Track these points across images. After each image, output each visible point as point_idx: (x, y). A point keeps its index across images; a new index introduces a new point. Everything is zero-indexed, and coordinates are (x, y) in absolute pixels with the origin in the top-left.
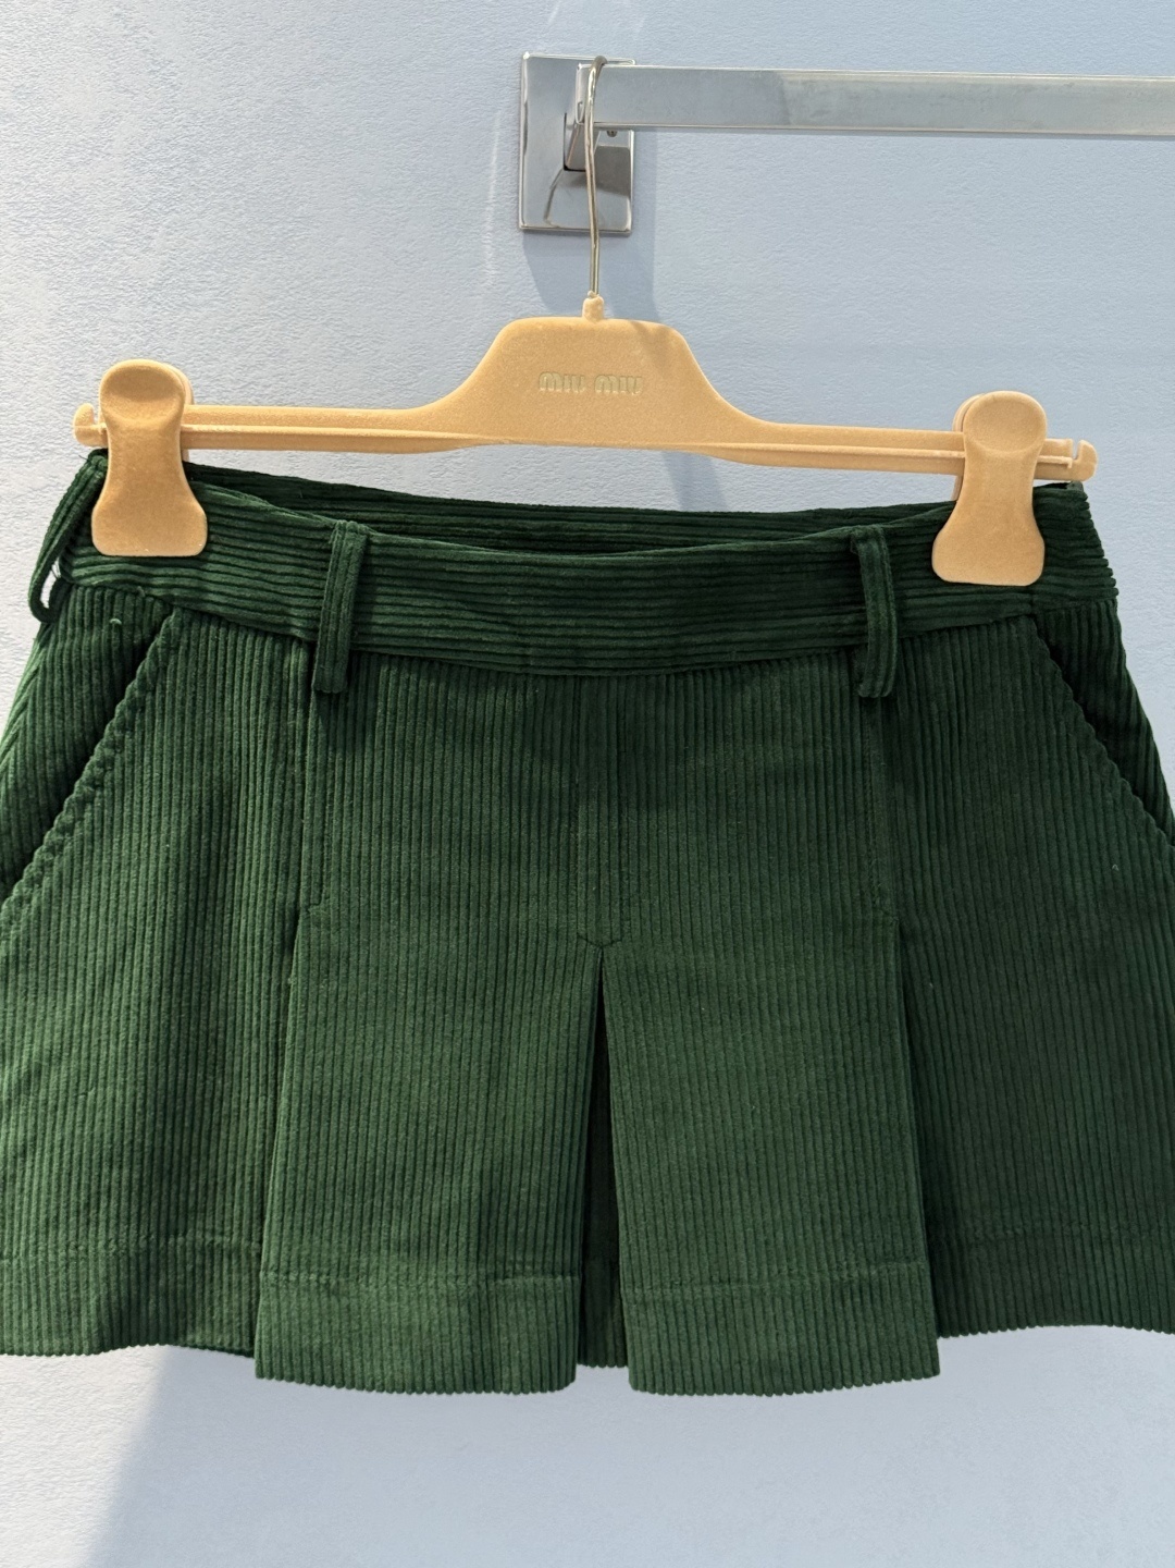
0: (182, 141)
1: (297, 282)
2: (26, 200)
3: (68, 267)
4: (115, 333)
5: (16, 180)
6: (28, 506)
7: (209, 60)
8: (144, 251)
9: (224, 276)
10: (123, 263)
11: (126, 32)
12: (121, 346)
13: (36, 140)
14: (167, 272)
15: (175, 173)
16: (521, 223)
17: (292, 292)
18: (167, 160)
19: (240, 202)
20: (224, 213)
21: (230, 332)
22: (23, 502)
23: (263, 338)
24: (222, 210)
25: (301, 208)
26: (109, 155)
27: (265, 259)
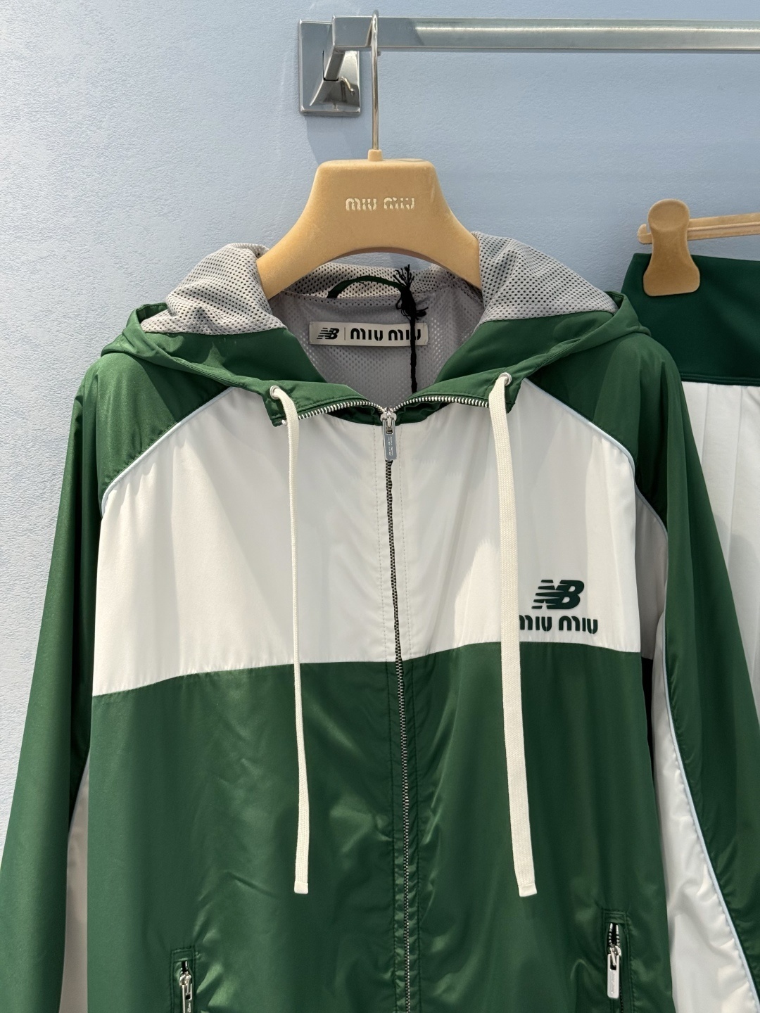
0: (118, 70)
1: (181, 144)
2: (34, 102)
4: (83, 172)
5: (29, 92)
7: (132, 27)
9: (142, 141)
10: (87, 135)
11: (86, 13)
13: (39, 70)
15: (114, 87)
16: (302, 108)
17: (179, 149)
19: (149, 102)
20: (142, 108)
21: (146, 171)
22: (36, 265)
23: (164, 174)
24: (140, 106)
25: (182, 104)
26: (78, 77)
27: (164, 132)
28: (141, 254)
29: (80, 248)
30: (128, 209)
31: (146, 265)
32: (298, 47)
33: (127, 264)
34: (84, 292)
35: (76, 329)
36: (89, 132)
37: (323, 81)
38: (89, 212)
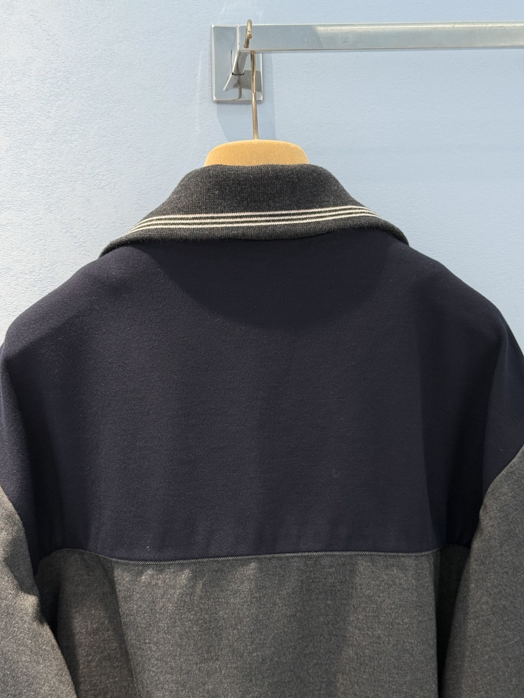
0: (62, 69)
1: (115, 129)
3: (13, 126)
8: (47, 118)
9: (83, 128)
10: (38, 123)
11: (35, 22)
12: (38, 160)
15: (59, 83)
16: (215, 98)
17: (113, 134)
18: (56, 78)
19: (89, 95)
20: (82, 100)
21: (87, 152)
23: (102, 154)
24: (81, 99)
25: (116, 96)
26: (30, 76)
27: (101, 120)
28: (83, 220)
29: (33, 217)
30: (72, 184)
31: (87, 229)
32: (211, 47)
33: (72, 229)
34: (37, 253)
35: (32, 283)
36: (39, 121)
37: (231, 75)
38: (40, 187)
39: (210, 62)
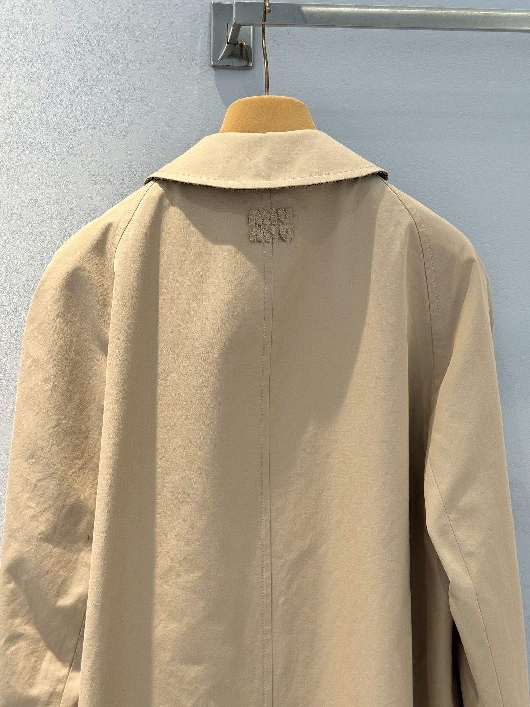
0: (86, 34)
1: (128, 86)
3: (44, 80)
4: (61, 105)
5: (24, 48)
6: (29, 169)
8: (72, 74)
9: (101, 84)
10: (64, 79)
12: (63, 110)
13: (32, 33)
14: (81, 82)
15: (83, 46)
16: (212, 63)
17: (127, 90)
18: (80, 41)
19: (107, 56)
21: (104, 104)
22: (27, 168)
23: (116, 107)
26: (59, 39)
27: (117, 77)
28: (99, 161)
29: (58, 157)
30: (91, 130)
31: (103, 169)
32: (210, 20)
33: (90, 168)
34: (60, 187)
36: (66, 77)
37: (227, 44)
38: (64, 132)
39: (209, 33)
